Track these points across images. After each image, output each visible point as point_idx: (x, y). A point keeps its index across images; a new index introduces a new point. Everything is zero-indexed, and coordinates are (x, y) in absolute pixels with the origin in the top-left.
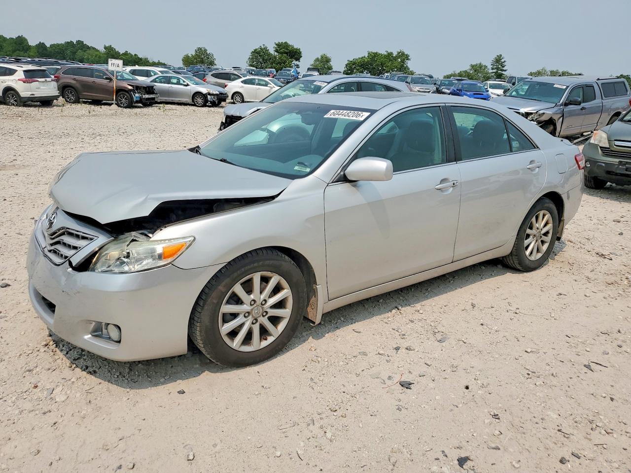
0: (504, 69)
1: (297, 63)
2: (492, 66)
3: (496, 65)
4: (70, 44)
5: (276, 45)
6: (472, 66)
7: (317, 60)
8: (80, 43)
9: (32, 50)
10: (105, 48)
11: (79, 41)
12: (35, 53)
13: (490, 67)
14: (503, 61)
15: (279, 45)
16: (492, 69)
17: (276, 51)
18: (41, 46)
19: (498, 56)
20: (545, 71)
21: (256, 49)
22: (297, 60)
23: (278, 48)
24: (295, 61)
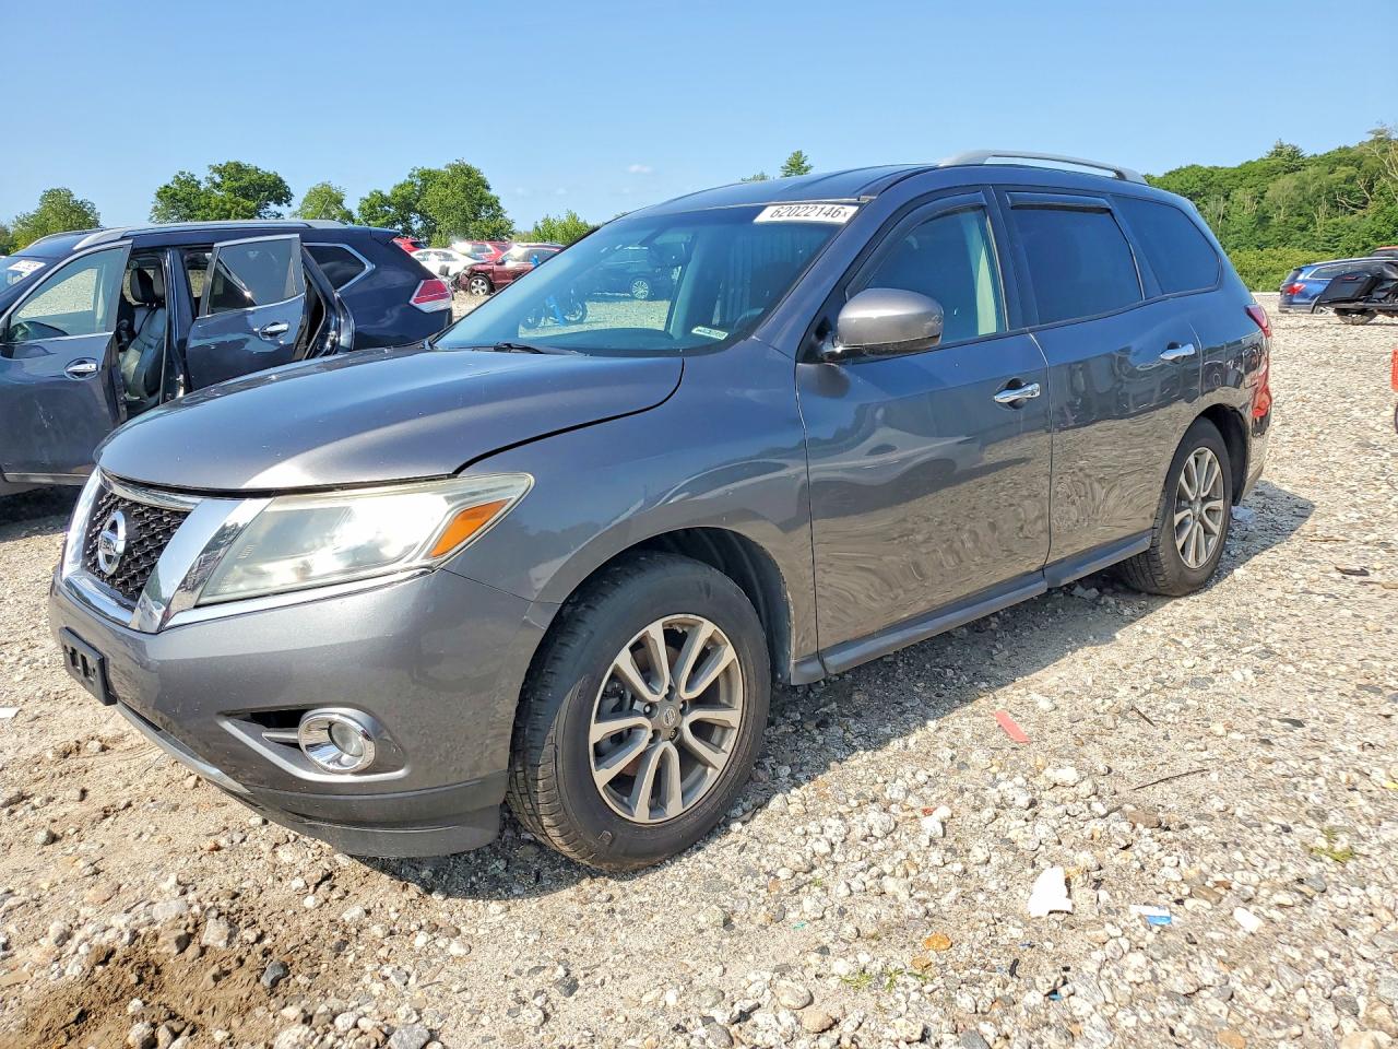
1: (283, 209)
2: (782, 178)
14: (806, 164)
15: (220, 171)
17: (219, 187)
19: (794, 155)
21: (167, 186)
22: (279, 204)
23: (218, 179)
24: (273, 207)
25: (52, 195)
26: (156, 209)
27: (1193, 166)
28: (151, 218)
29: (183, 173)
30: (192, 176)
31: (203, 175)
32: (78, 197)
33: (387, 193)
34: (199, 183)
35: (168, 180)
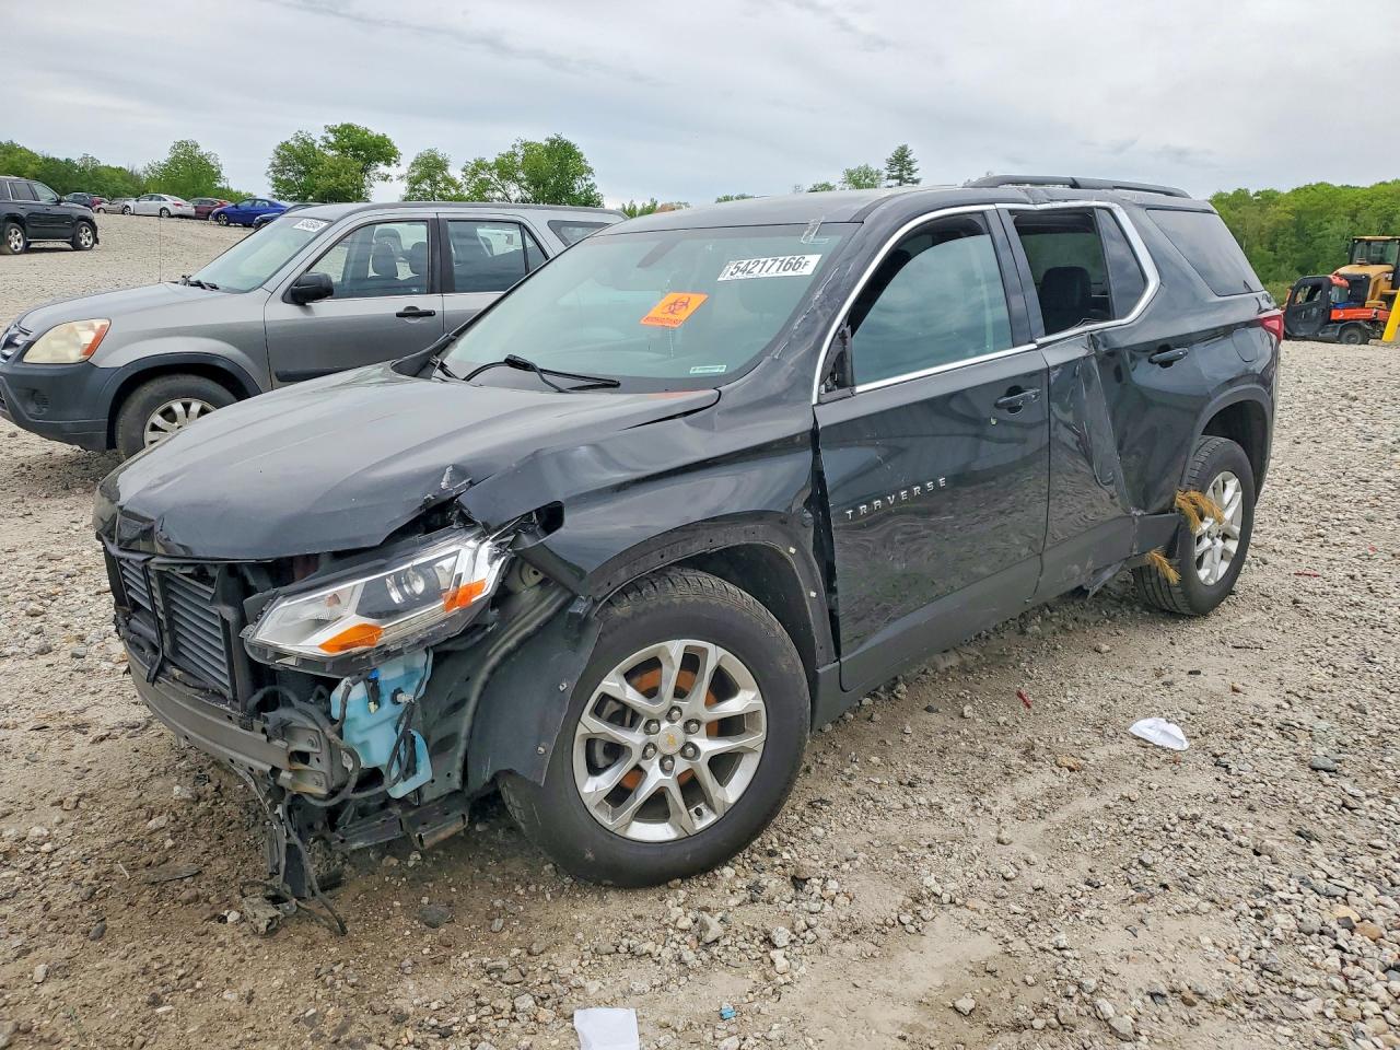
0: (915, 176)
2: (888, 172)
3: (897, 168)
5: (331, 131)
6: (850, 174)
13: (884, 172)
14: (911, 158)
16: (889, 178)
17: (332, 147)
19: (899, 148)
21: (287, 143)
23: (332, 140)
25: (180, 144)
26: (273, 165)
27: (1322, 184)
28: (268, 173)
29: (301, 132)
30: (309, 135)
31: (318, 135)
32: (203, 150)
33: (491, 160)
34: (315, 141)
35: (287, 137)
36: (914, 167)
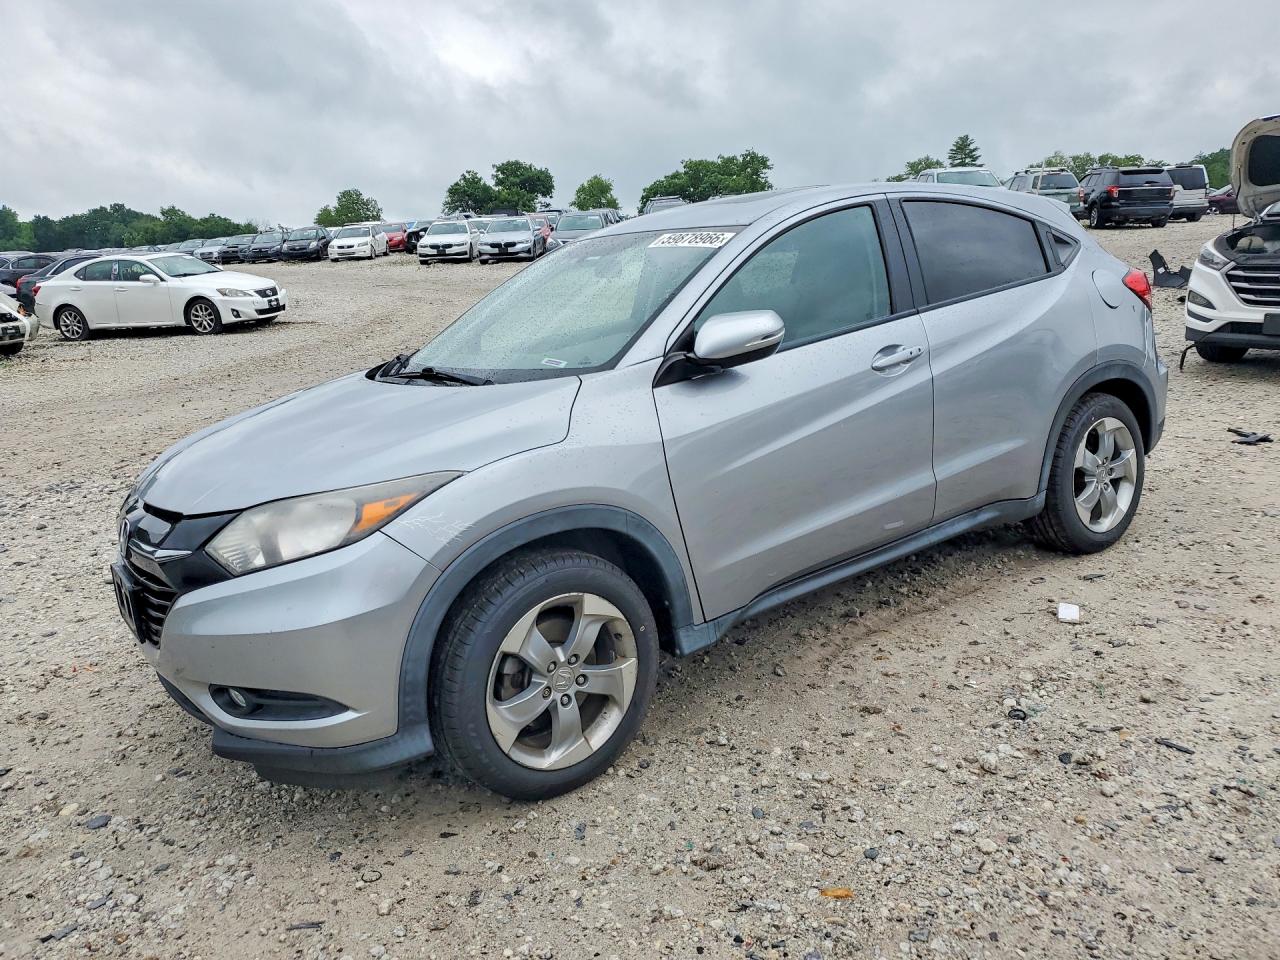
0: (977, 162)
1: (547, 200)
2: (950, 161)
3: (959, 157)
4: (99, 213)
6: (911, 165)
7: (582, 190)
8: (118, 208)
9: (24, 232)
10: (163, 213)
11: (115, 205)
12: (30, 238)
13: (947, 162)
14: (972, 147)
15: (501, 169)
16: (954, 166)
17: (499, 182)
18: (42, 223)
19: (961, 138)
20: (1062, 158)
21: (457, 184)
22: (544, 195)
23: (501, 176)
24: (541, 198)
25: (346, 194)
26: (447, 203)
29: (468, 172)
30: (476, 174)
31: (486, 174)
32: (365, 197)
34: (480, 180)
35: (456, 178)
36: (977, 153)
